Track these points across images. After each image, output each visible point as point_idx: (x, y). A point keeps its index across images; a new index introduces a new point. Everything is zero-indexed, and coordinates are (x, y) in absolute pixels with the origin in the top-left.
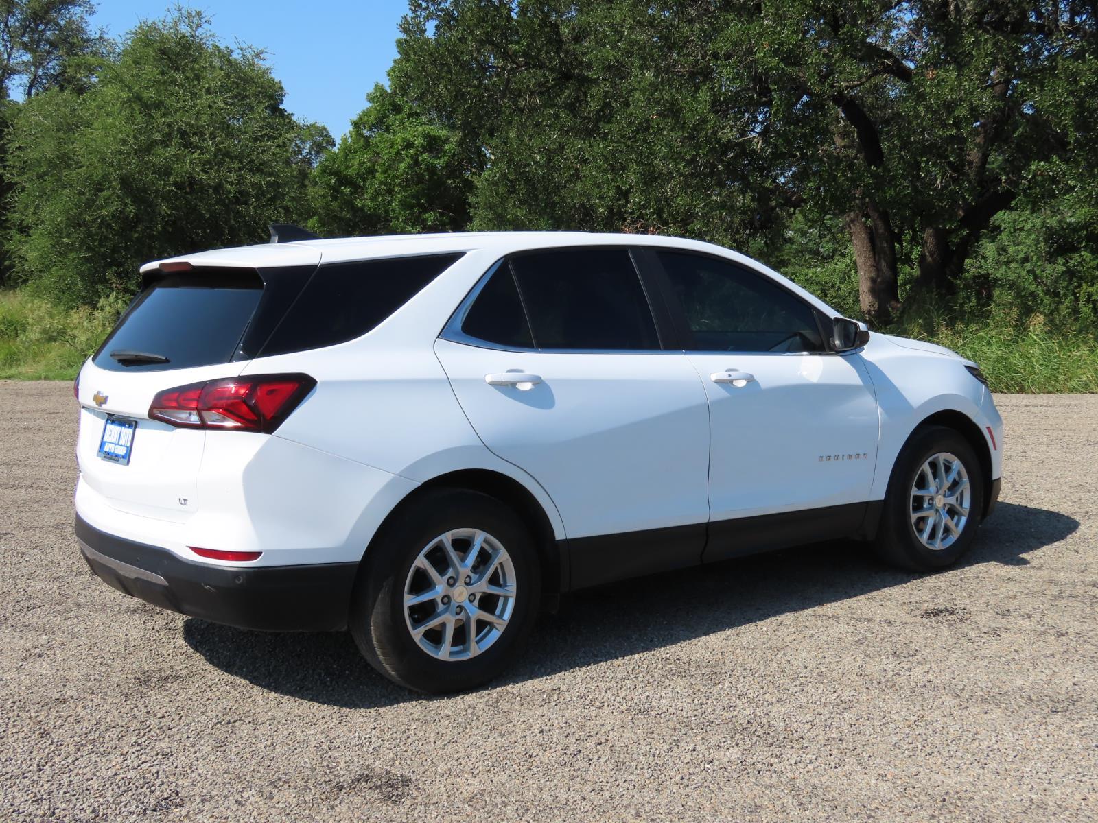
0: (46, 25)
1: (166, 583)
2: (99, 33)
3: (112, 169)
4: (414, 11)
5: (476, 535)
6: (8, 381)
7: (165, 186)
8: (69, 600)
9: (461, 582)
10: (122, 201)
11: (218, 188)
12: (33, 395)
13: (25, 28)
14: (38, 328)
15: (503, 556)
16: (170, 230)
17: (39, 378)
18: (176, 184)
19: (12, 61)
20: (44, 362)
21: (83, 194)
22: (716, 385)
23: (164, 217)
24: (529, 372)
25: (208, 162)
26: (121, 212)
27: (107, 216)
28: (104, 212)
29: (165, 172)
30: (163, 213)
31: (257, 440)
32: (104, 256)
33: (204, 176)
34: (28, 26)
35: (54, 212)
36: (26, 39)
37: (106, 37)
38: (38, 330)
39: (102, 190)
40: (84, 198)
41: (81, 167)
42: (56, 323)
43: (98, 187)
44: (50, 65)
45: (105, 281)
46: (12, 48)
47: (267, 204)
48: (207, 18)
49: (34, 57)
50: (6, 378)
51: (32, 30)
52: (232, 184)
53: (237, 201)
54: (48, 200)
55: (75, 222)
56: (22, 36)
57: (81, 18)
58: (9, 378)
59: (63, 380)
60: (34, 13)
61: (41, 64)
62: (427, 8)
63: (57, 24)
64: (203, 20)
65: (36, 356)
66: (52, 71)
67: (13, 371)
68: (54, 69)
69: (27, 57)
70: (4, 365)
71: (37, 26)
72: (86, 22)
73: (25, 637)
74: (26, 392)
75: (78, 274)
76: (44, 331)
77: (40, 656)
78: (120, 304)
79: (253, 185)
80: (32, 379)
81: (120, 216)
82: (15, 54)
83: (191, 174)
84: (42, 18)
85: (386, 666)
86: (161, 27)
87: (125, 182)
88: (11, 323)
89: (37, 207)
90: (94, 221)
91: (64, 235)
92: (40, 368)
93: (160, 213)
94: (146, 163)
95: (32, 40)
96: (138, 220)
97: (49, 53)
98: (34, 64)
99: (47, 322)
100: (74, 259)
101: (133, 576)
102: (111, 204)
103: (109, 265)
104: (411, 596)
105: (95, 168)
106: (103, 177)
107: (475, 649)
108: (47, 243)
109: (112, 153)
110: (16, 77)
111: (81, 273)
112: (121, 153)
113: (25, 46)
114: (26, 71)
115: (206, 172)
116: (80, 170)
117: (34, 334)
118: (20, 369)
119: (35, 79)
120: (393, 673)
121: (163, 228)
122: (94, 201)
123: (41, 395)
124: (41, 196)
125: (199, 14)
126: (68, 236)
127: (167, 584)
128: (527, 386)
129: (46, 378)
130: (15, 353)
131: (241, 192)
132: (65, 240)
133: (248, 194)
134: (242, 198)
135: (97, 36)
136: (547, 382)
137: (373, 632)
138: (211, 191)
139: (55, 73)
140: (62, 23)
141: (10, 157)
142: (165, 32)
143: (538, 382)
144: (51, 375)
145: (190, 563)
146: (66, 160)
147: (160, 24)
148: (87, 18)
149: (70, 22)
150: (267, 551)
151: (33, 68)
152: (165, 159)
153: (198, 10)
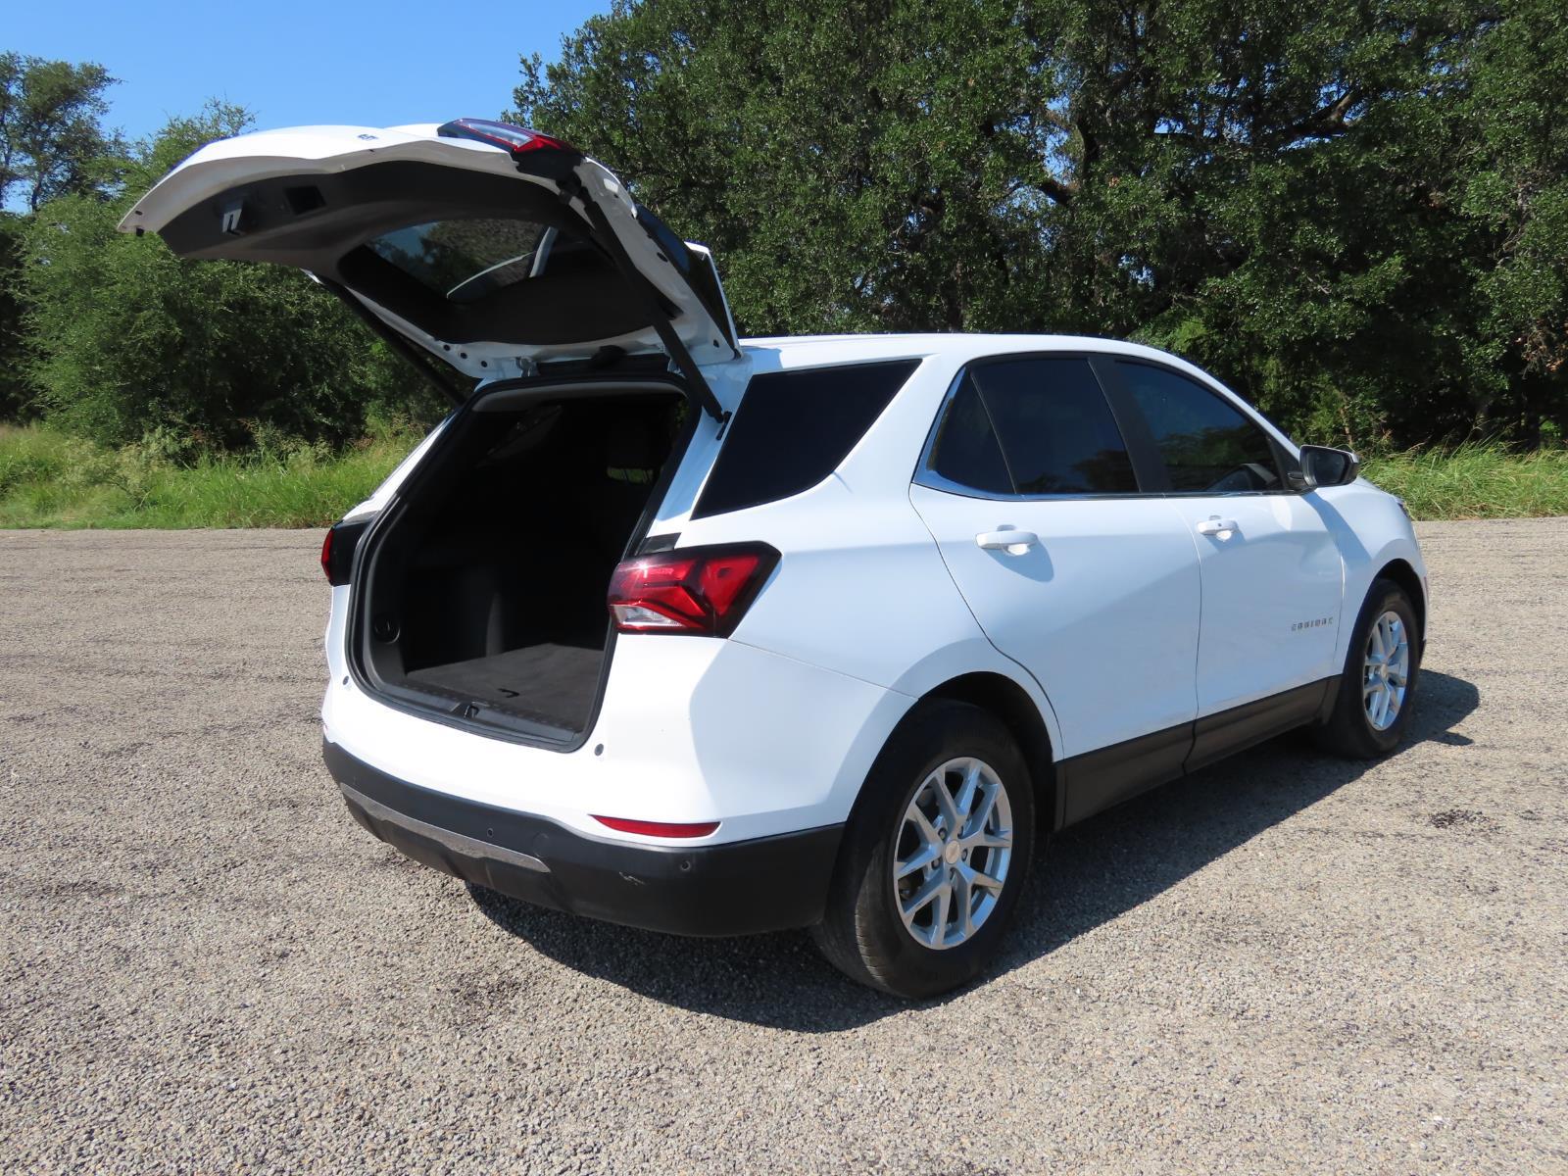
0: (51, 124)
1: (545, 869)
2: (113, 135)
3: (152, 286)
4: (520, 106)
5: (971, 765)
6: (47, 531)
7: (215, 305)
8: (279, 850)
9: (954, 834)
10: (166, 322)
11: (277, 309)
12: (88, 548)
13: (26, 128)
14: (79, 469)
15: (999, 794)
16: (224, 355)
17: (84, 527)
18: (227, 303)
19: (11, 165)
20: (85, 509)
21: (118, 314)
22: (1204, 538)
23: (216, 341)
24: (1023, 529)
25: (262, 280)
26: (164, 336)
27: (148, 339)
28: (144, 335)
29: (213, 289)
30: (215, 336)
31: (705, 649)
32: (145, 384)
33: (259, 294)
34: (29, 126)
35: (82, 334)
36: (27, 140)
37: (122, 140)
38: (80, 471)
39: (140, 310)
40: (120, 320)
41: (115, 283)
42: (102, 462)
43: (136, 308)
44: (57, 172)
45: (146, 413)
46: (10, 149)
47: (334, 327)
48: (250, 116)
49: (39, 161)
50: (42, 527)
51: (33, 130)
52: (293, 304)
53: (298, 323)
54: (74, 322)
55: (110, 348)
56: (23, 136)
57: (92, 118)
58: (47, 527)
59: (114, 528)
60: (35, 109)
61: (46, 170)
62: (535, 101)
63: (63, 123)
64: (246, 118)
65: (75, 502)
66: (60, 178)
67: (48, 519)
68: (62, 175)
69: (29, 161)
70: (37, 511)
71: (40, 125)
72: (98, 123)
73: (245, 921)
74: (76, 544)
75: (114, 405)
76: (87, 472)
77: (284, 955)
78: (168, 440)
79: (317, 305)
80: (75, 528)
81: (163, 340)
82: (15, 156)
83: (245, 292)
84: (45, 116)
85: (871, 969)
86: (198, 126)
87: (167, 300)
88: (40, 464)
89: (62, 329)
90: (134, 345)
91: (96, 361)
92: (83, 513)
93: (211, 337)
94: (193, 279)
95: (34, 141)
96: (184, 344)
97: (55, 157)
98: (37, 168)
99: (91, 462)
100: (109, 389)
101: (478, 855)
102: (151, 326)
103: (152, 395)
104: (902, 864)
105: (132, 284)
106: (141, 295)
107: (971, 926)
108: (74, 371)
109: (151, 267)
110: (17, 182)
111: (118, 405)
112: (161, 267)
113: (25, 148)
114: (29, 176)
115: (262, 290)
116: (114, 287)
117: (76, 476)
118: (57, 517)
119: (40, 186)
120: (879, 978)
121: (216, 353)
122: (132, 324)
123: (95, 547)
124: (68, 318)
125: (240, 111)
126: (101, 363)
127: (547, 870)
128: (1021, 550)
129: (93, 527)
130: (49, 497)
131: (302, 314)
132: (98, 368)
133: (311, 316)
134: (305, 319)
135: (112, 139)
136: (1043, 542)
137: (857, 923)
138: (268, 313)
139: (64, 181)
140: (70, 123)
141: (27, 272)
142: (203, 132)
143: (1033, 542)
144: (99, 523)
145: (591, 839)
146: (94, 277)
147: (196, 121)
148: (99, 118)
149: (79, 122)
150: (728, 820)
151: (37, 174)
152: (214, 274)
153: (239, 107)
